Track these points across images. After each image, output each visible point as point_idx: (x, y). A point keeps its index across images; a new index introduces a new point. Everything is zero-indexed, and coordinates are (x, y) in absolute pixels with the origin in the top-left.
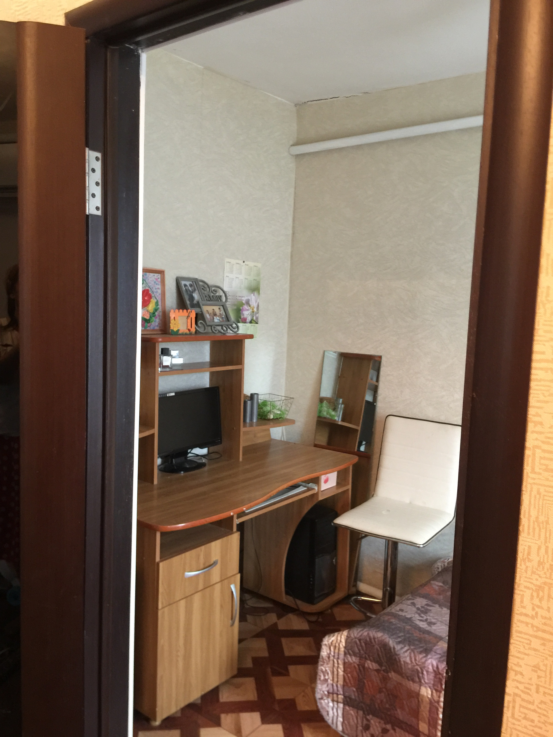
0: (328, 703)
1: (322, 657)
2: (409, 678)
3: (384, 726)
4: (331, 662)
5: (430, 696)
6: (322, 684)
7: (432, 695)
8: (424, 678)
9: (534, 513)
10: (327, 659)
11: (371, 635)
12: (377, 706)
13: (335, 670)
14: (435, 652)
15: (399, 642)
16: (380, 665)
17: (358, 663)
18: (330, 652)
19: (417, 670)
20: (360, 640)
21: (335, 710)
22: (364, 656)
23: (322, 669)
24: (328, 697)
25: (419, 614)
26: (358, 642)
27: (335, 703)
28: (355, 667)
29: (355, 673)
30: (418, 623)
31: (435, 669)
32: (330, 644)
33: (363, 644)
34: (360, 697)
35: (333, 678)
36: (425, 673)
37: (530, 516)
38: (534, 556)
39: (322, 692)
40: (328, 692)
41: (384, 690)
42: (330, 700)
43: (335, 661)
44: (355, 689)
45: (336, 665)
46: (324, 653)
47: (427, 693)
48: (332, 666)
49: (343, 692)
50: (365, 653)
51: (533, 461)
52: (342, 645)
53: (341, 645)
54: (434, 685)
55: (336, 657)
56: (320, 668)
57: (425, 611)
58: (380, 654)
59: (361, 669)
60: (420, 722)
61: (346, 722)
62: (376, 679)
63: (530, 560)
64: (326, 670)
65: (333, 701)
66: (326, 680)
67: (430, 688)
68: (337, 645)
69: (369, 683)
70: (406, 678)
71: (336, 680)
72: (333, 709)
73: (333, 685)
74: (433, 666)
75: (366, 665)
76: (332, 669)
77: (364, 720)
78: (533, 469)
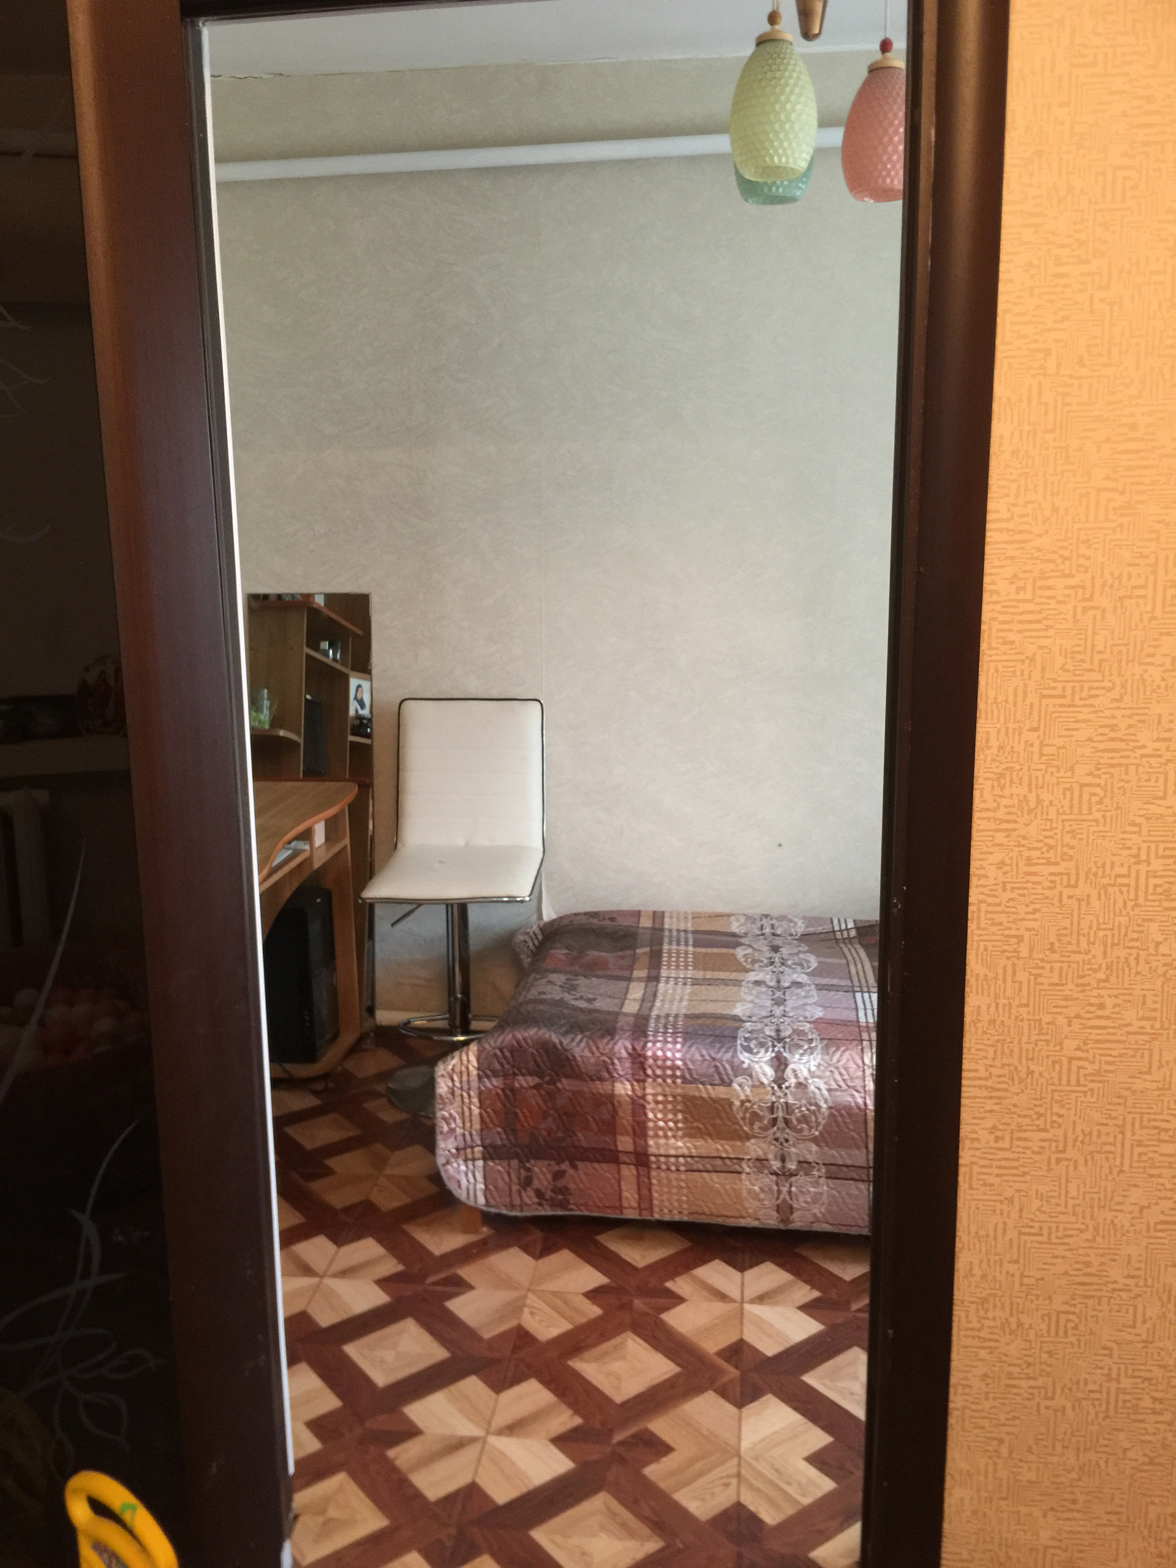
0: (459, 1165)
1: (441, 1096)
2: (594, 1078)
3: (556, 1168)
4: (458, 1099)
5: (630, 1093)
6: (445, 1140)
7: (633, 1090)
8: (616, 1070)
9: (992, 694)
10: (450, 1096)
11: (519, 1036)
12: (542, 1142)
13: (466, 1109)
14: (622, 1030)
15: (566, 1033)
16: (541, 1076)
17: (502, 1086)
18: (454, 1085)
19: (604, 1061)
20: (501, 1051)
21: (470, 1175)
22: (511, 1072)
23: (443, 1115)
24: (456, 1156)
25: (569, 993)
26: (499, 1053)
27: (470, 1163)
28: (497, 1094)
29: (499, 1104)
30: (574, 1003)
31: (630, 1051)
32: (451, 1072)
33: (508, 1054)
34: (512, 1137)
35: (464, 1123)
36: (616, 1061)
37: (987, 698)
38: (994, 742)
39: (447, 1152)
40: (457, 1149)
41: (552, 1112)
42: (461, 1162)
43: (465, 1094)
44: (500, 1130)
45: (467, 1101)
46: (442, 1087)
47: (625, 1089)
48: (460, 1104)
49: (482, 1140)
50: (513, 1066)
51: (990, 636)
52: (473, 1066)
53: (471, 1068)
54: (633, 1074)
55: (465, 1087)
56: (439, 1114)
57: (574, 988)
58: (538, 1059)
59: (509, 1093)
60: (619, 1137)
61: (491, 1187)
62: (535, 1100)
63: (989, 748)
64: (451, 1115)
65: (466, 1160)
66: (452, 1131)
67: (628, 1081)
68: (464, 1069)
69: (525, 1110)
70: (588, 1079)
71: (468, 1125)
72: (466, 1174)
73: (464, 1135)
74: (626, 1049)
75: (517, 1085)
76: (460, 1110)
77: (522, 1171)
78: (989, 644)
